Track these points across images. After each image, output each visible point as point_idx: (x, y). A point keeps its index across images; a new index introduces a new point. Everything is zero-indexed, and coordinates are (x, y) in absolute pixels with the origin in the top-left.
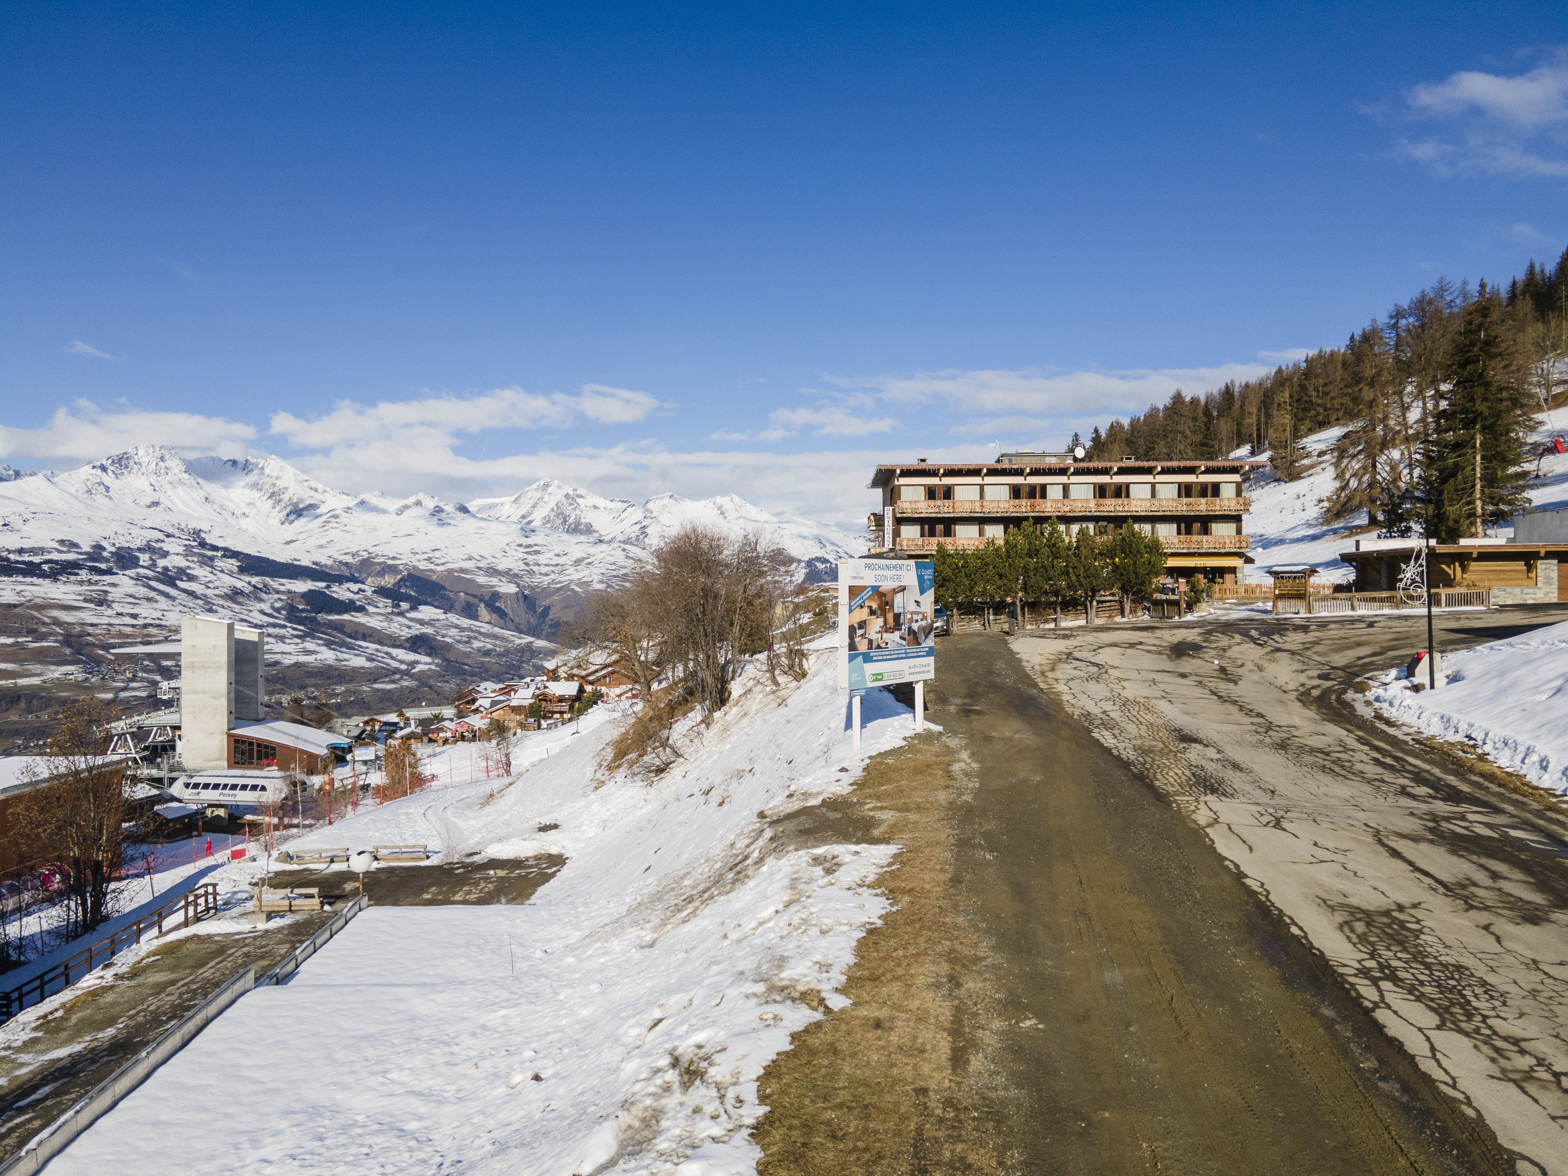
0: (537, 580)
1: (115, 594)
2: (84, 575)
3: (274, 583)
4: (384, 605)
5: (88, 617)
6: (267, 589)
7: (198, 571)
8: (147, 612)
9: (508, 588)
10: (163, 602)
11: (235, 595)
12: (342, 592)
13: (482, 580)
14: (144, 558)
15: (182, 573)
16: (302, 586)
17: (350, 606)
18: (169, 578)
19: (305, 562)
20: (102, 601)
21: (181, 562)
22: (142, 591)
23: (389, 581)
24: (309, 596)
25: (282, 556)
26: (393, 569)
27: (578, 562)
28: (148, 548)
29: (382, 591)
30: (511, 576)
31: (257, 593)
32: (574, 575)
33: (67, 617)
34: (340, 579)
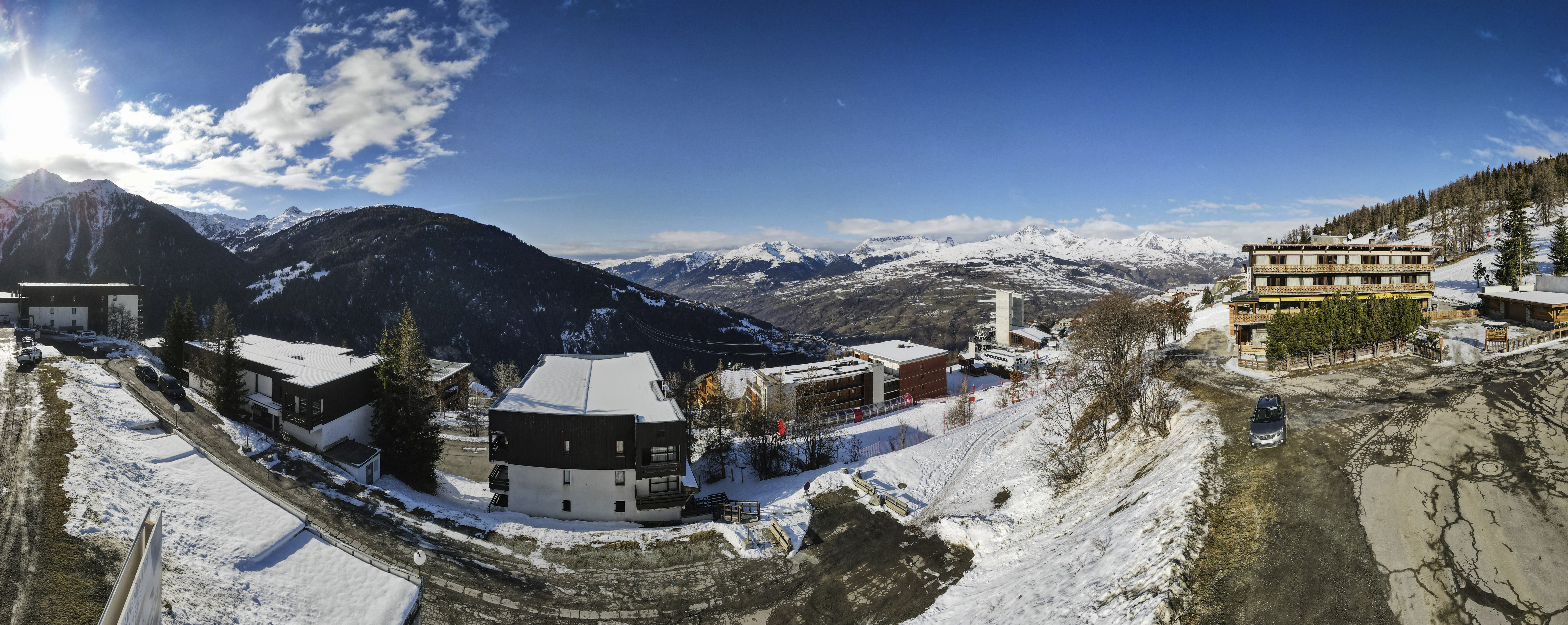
0: (1143, 266)
1: (1022, 270)
2: (1014, 264)
3: (1063, 267)
4: (1095, 274)
5: (1015, 277)
6: (1061, 269)
7: (1043, 263)
8: (1030, 275)
9: (1134, 268)
10: (1034, 273)
11: (1052, 270)
12: (1083, 269)
13: (1125, 265)
14: (1029, 259)
15: (1039, 264)
16: (1071, 268)
17: (1085, 274)
18: (1035, 265)
19: (1072, 260)
20: (1018, 272)
21: (1038, 260)
22: (1028, 269)
23: (1097, 266)
24: (1073, 271)
25: (1065, 258)
26: (1098, 262)
27: (1157, 259)
28: (1030, 256)
29: (1094, 269)
30: (1135, 264)
31: (1059, 270)
32: (1155, 264)
33: (1010, 276)
34: (1082, 266)
